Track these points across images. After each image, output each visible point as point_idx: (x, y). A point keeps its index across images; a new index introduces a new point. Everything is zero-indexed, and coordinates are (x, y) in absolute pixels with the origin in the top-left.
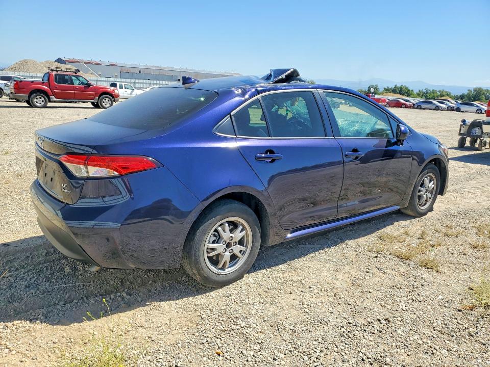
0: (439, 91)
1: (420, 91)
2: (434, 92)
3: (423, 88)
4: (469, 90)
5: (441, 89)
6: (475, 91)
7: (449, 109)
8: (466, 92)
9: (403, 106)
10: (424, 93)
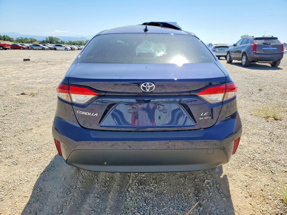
0: (30, 39)
1: (17, 39)
2: (26, 39)
3: (19, 37)
4: (46, 38)
5: (31, 37)
6: (49, 38)
7: (50, 49)
8: (45, 40)
9: (21, 48)
10: (21, 40)
